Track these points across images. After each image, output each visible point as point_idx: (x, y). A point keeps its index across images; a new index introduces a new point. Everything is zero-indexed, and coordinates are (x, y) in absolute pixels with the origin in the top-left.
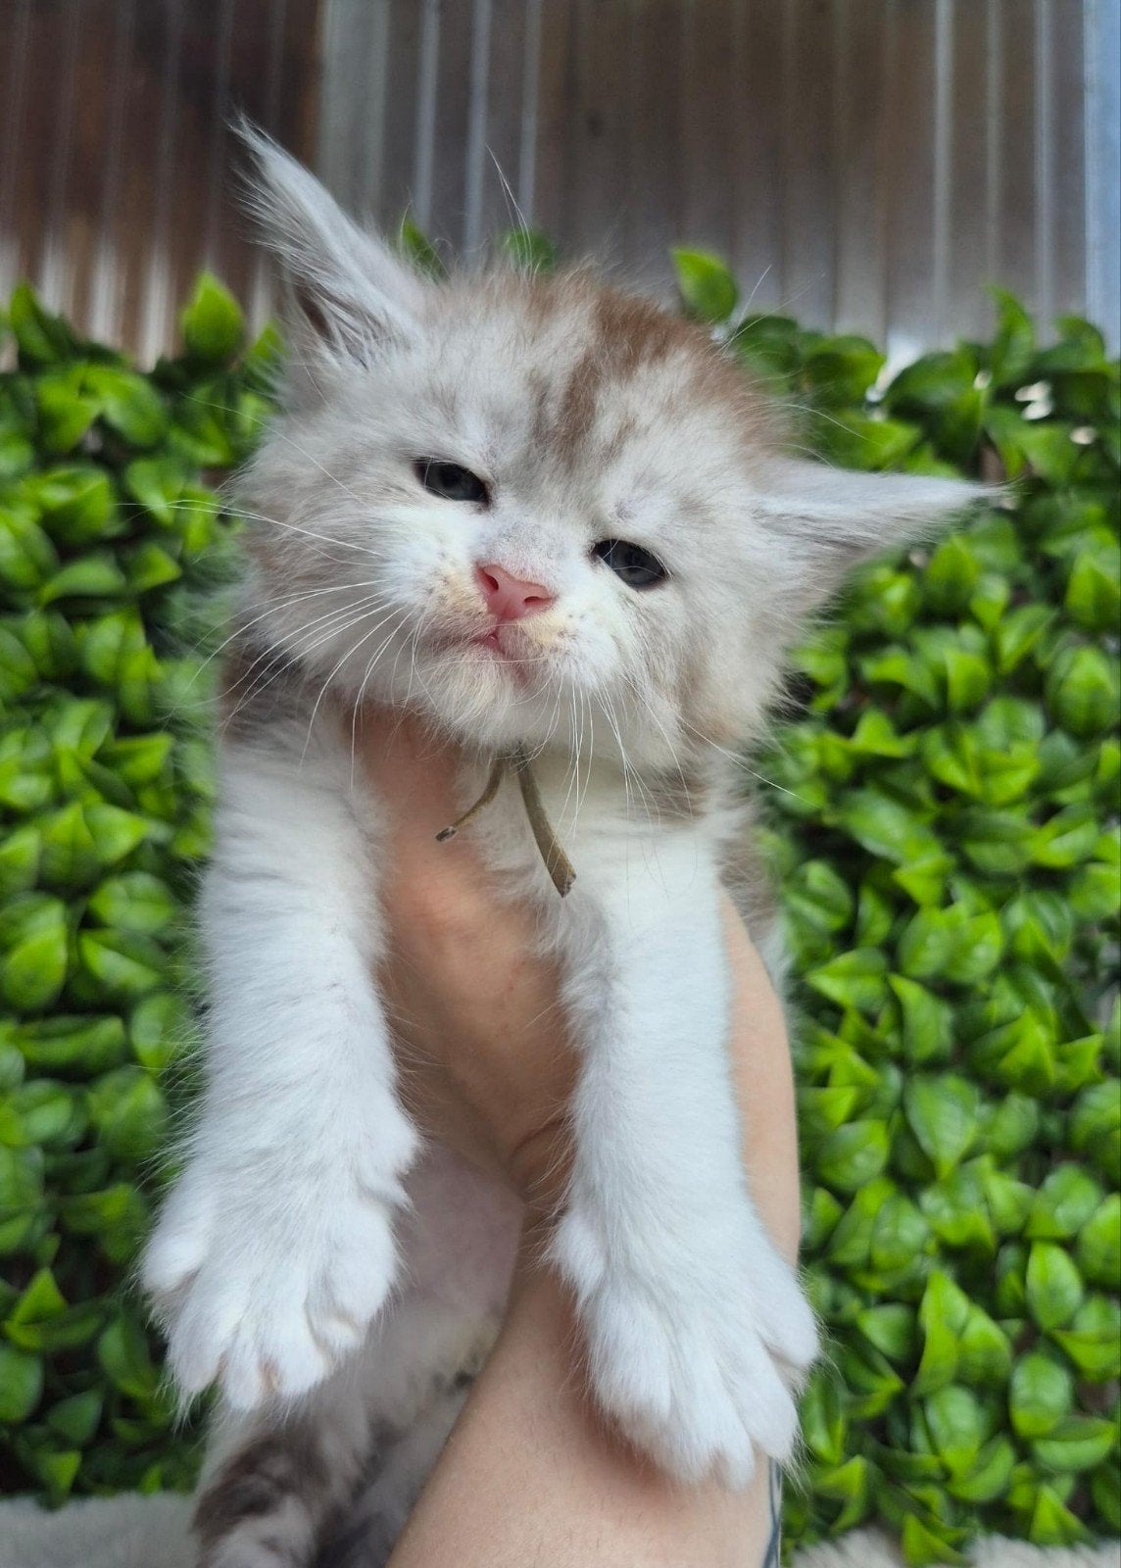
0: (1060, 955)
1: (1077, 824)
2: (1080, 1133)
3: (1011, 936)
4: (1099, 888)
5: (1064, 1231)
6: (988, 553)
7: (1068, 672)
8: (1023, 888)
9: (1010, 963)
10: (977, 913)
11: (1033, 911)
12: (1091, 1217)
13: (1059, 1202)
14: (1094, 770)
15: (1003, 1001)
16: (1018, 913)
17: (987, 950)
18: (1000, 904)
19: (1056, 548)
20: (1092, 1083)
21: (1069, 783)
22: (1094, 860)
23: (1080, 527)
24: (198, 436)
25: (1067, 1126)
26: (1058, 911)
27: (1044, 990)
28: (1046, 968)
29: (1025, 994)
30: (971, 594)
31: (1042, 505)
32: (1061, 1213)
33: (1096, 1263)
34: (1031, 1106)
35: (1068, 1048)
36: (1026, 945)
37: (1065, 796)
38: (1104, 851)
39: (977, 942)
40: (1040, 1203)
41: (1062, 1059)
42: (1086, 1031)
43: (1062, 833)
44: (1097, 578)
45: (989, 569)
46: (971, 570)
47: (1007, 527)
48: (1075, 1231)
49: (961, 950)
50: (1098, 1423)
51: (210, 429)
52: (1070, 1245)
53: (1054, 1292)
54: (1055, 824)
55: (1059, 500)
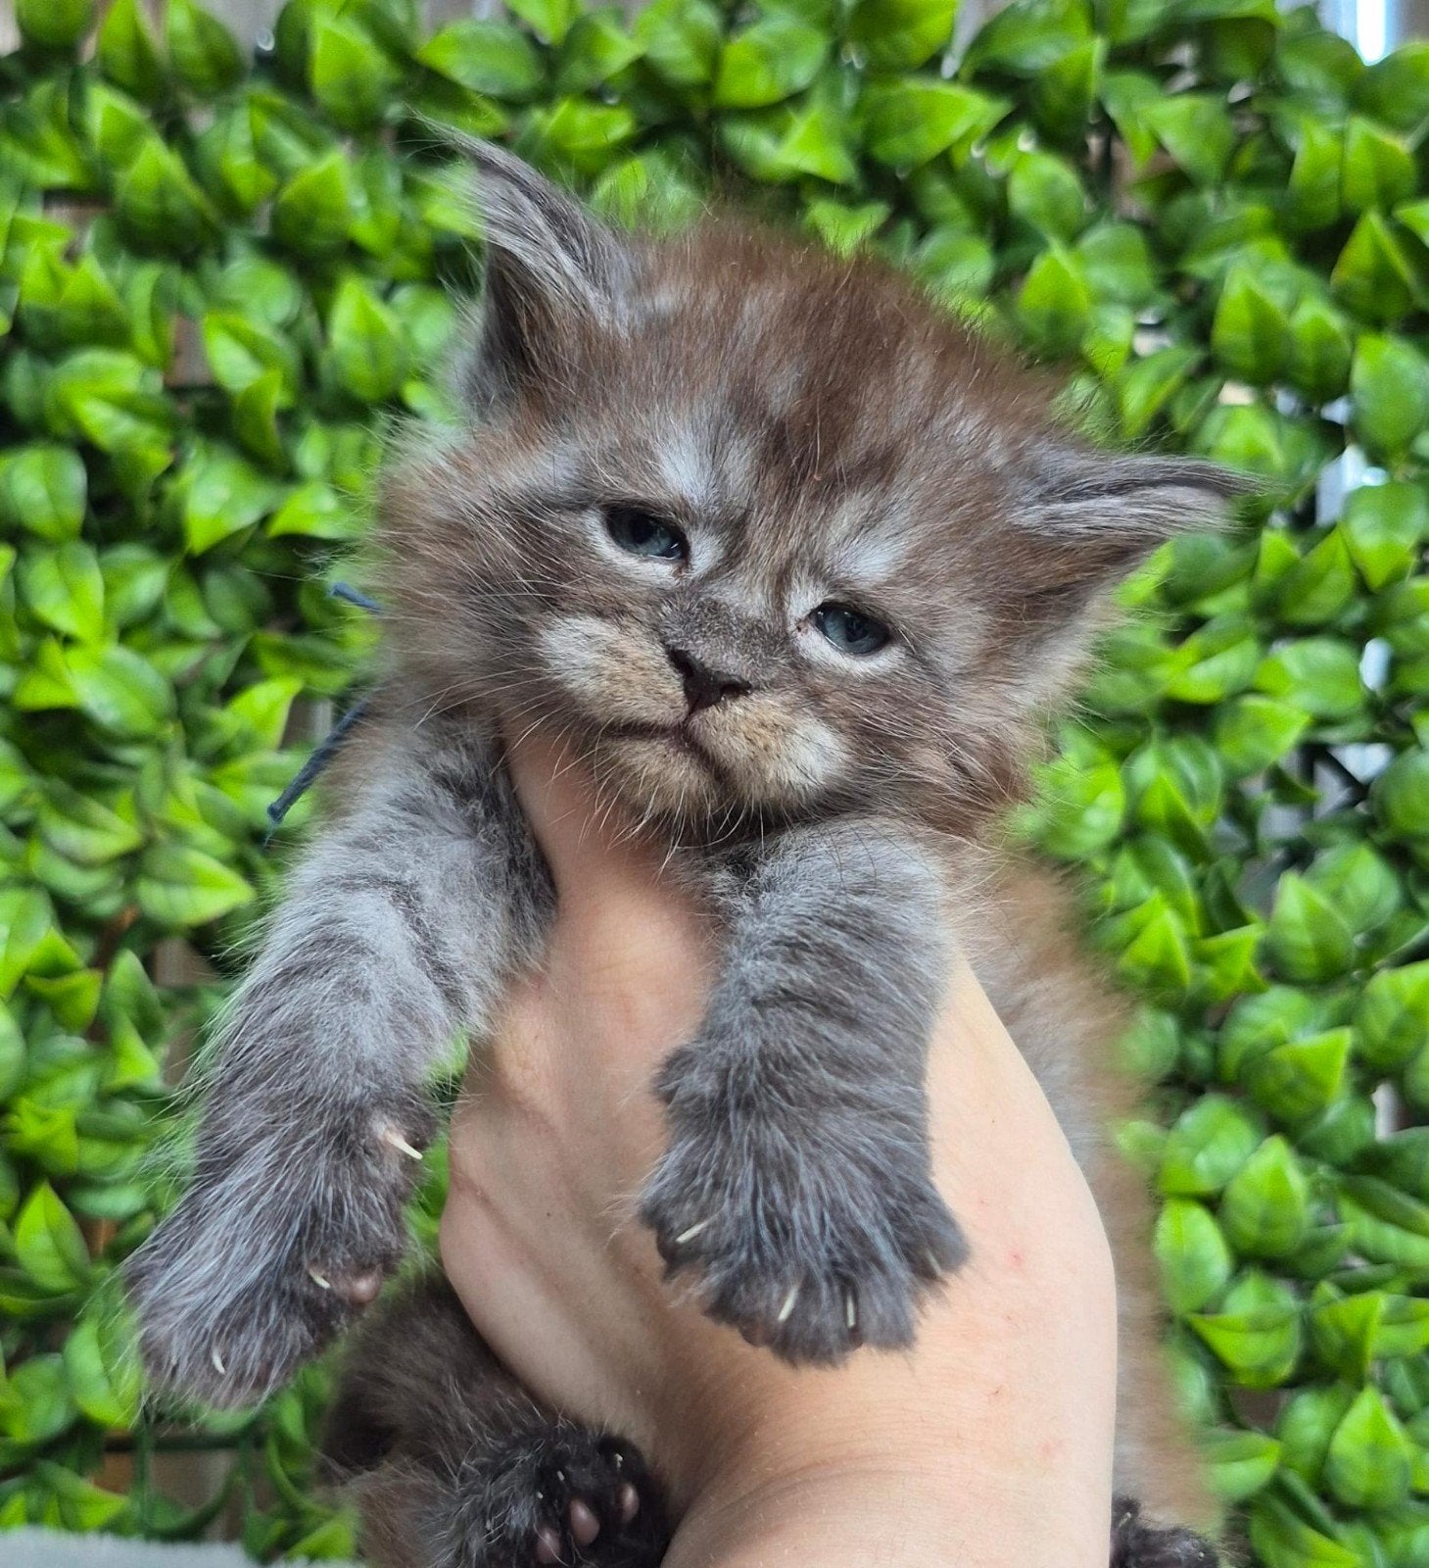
0: (1205, 818)
1: (1229, 643)
2: (1232, 1057)
3: (1135, 797)
4: (1258, 728)
5: (1206, 1184)
6: (1107, 276)
7: (1219, 436)
8: (1157, 730)
9: (1133, 833)
10: (1089, 765)
11: (1167, 762)
12: (1243, 1166)
13: (1200, 1146)
14: (1252, 571)
15: (1126, 879)
16: (1147, 766)
17: (1104, 816)
18: (1123, 755)
19: (1200, 267)
20: (1250, 991)
21: (1217, 588)
22: (1252, 690)
23: (1237, 239)
24: (37, 149)
25: (1216, 1050)
26: (1201, 762)
27: (1178, 865)
28: (1185, 838)
29: (1153, 872)
30: (1082, 331)
31: (1183, 204)
32: (1201, 1161)
33: (1249, 1228)
34: (1169, 1024)
35: (1214, 943)
36: (1156, 807)
37: (1211, 606)
38: (1266, 680)
39: (1089, 804)
40: (1175, 1147)
41: (1202, 959)
42: (1238, 920)
43: (1206, 656)
44: (1255, 302)
45: (1105, 298)
46: (1081, 299)
47: (1135, 240)
48: (1219, 1187)
49: (1070, 816)
50: (1256, 1439)
51: (52, 138)
52: (1213, 1203)
53: (1191, 1265)
54: (1196, 642)
55: (1209, 198)
